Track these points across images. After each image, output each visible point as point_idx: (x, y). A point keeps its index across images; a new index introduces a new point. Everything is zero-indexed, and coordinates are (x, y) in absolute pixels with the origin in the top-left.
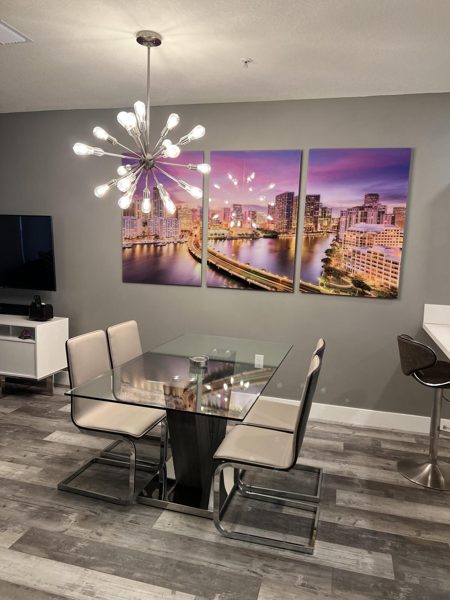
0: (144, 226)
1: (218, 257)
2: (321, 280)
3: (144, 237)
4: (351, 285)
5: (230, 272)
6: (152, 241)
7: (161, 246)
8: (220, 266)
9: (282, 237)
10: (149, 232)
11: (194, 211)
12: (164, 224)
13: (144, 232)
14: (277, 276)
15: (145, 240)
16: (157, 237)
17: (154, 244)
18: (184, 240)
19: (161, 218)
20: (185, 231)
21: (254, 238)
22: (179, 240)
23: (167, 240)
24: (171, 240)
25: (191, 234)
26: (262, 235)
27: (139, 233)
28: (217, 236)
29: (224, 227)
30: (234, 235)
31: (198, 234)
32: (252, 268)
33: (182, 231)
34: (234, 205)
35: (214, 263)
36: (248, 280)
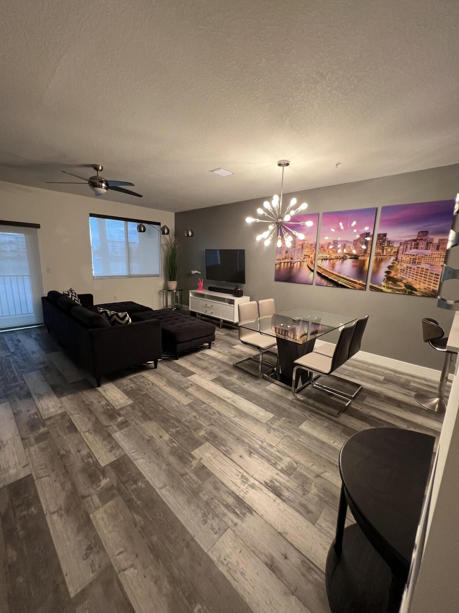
0: (286, 253)
1: (323, 269)
2: (383, 284)
3: (285, 259)
4: (404, 288)
5: (329, 277)
6: (289, 261)
7: (294, 263)
8: (323, 274)
9: (360, 258)
10: (288, 256)
11: (312, 245)
12: (296, 252)
13: (286, 256)
14: (356, 281)
15: (286, 261)
16: (292, 259)
17: (290, 262)
18: (305, 260)
19: (294, 249)
20: (306, 255)
21: (344, 259)
22: (303, 260)
23: (296, 260)
24: (299, 260)
25: (309, 257)
26: (349, 257)
27: (284, 257)
28: (323, 258)
29: (327, 253)
30: (333, 257)
31: (312, 257)
32: (342, 276)
33: (305, 255)
34: (334, 241)
35: (320, 272)
36: (339, 282)
